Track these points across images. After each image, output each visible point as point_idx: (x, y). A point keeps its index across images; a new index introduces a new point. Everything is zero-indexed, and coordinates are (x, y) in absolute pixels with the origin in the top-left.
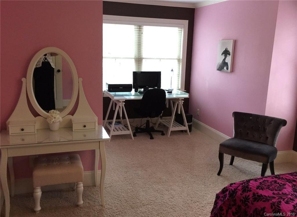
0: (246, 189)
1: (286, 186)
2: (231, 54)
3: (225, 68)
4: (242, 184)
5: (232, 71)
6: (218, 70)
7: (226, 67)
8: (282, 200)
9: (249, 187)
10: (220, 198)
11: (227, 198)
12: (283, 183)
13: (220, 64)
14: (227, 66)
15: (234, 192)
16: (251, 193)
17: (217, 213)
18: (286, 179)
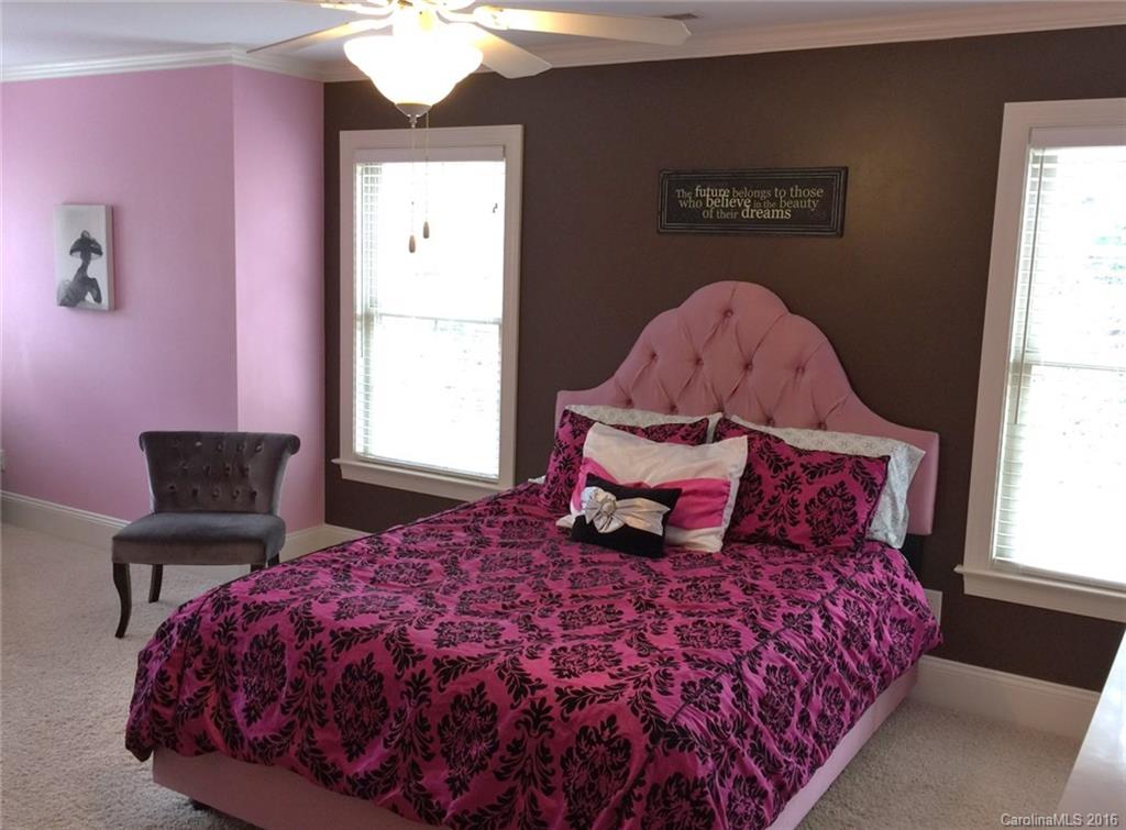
0: (222, 604)
1: (319, 574)
2: (104, 250)
3: (89, 297)
4: (211, 596)
5: (117, 305)
6: (63, 304)
7: (92, 293)
8: (312, 600)
9: (231, 596)
10: (154, 655)
11: (174, 645)
12: (310, 570)
13: (67, 283)
14: (95, 292)
15: (195, 620)
16: (240, 606)
17: (152, 694)
18: (317, 562)
